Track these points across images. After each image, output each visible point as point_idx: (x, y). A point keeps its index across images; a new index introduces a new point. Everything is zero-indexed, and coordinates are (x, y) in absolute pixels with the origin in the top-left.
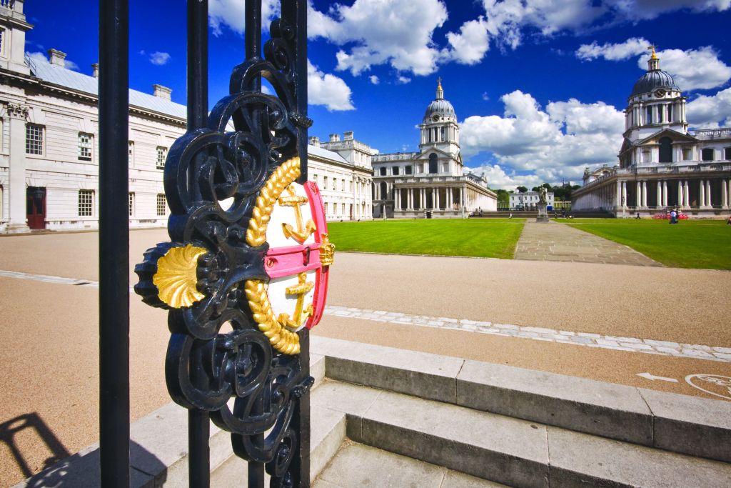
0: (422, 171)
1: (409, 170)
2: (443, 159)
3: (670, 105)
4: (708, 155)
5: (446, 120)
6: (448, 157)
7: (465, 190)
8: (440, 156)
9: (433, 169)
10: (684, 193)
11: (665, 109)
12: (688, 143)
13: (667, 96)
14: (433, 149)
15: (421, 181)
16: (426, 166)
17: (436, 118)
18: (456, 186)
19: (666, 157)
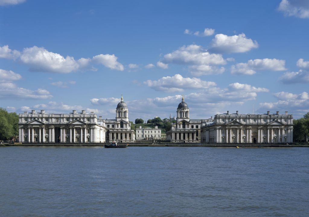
0: (118, 127)
1: (113, 126)
2: (125, 124)
3: (186, 113)
4: (192, 127)
5: (125, 110)
6: (126, 123)
7: (133, 134)
8: (124, 122)
9: (122, 126)
10: (186, 135)
11: (184, 114)
12: (188, 123)
13: (185, 110)
14: (122, 120)
15: (119, 130)
16: (119, 125)
17: (122, 109)
18: (130, 132)
19: (184, 127)
